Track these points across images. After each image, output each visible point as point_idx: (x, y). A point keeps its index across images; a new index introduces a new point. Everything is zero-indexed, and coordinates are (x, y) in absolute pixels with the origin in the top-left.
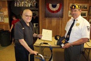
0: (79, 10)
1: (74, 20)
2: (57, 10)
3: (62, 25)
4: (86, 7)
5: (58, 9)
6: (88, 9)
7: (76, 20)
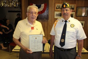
0: (70, 10)
1: (66, 21)
2: (41, 11)
3: (48, 27)
4: (73, 7)
5: (43, 10)
6: (75, 10)
7: (68, 21)
